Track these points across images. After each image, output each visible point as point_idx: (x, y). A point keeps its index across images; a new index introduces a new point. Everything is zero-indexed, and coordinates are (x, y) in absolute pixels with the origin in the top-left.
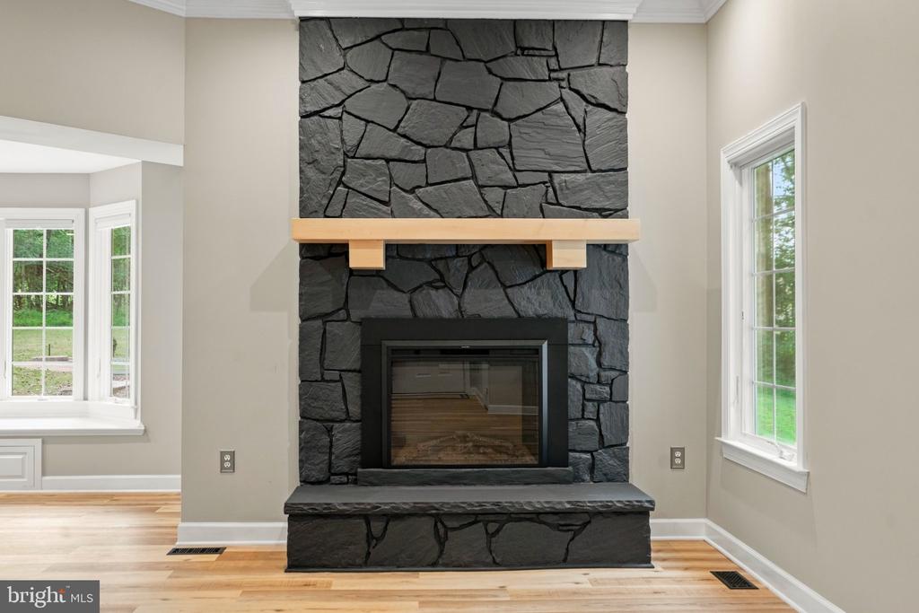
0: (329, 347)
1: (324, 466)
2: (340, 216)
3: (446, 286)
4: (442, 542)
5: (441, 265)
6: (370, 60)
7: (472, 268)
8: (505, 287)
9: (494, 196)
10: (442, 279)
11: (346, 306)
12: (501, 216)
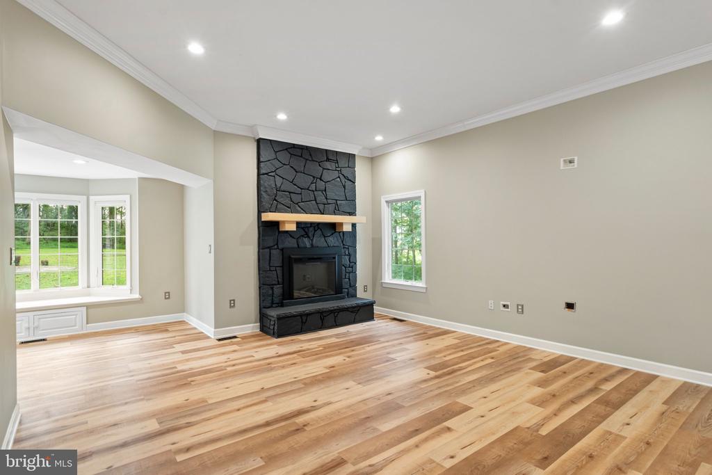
0: (272, 258)
1: (270, 301)
2: (275, 212)
3: (308, 237)
4: (322, 320)
5: (306, 230)
6: (284, 157)
7: (315, 231)
8: (325, 237)
9: (321, 207)
10: (307, 234)
11: (277, 244)
12: (323, 214)
